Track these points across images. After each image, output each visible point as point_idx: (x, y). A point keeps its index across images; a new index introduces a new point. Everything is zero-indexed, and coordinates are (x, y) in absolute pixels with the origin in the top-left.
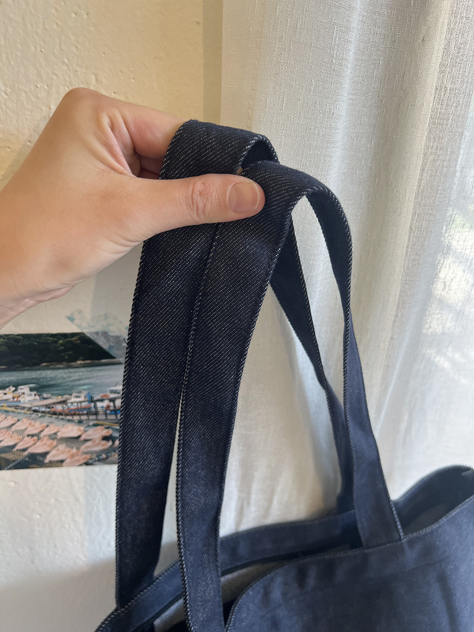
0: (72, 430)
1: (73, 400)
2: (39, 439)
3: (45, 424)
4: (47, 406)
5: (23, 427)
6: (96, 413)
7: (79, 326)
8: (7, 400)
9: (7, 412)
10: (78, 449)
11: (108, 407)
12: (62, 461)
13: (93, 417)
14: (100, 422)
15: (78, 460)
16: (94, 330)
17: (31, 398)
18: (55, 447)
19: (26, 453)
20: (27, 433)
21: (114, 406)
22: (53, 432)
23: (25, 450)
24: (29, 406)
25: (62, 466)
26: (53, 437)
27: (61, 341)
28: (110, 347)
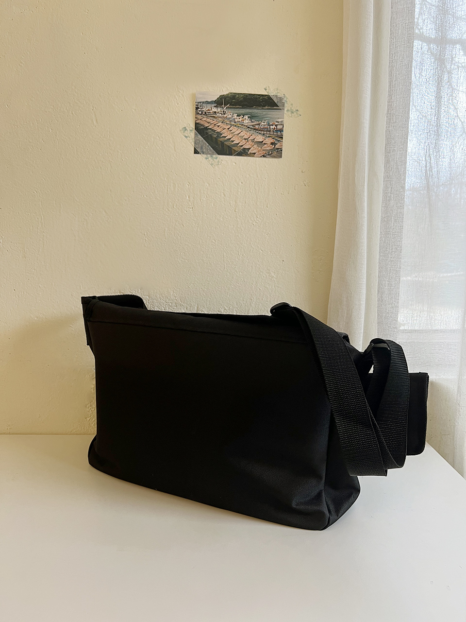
0: (260, 138)
1: (262, 124)
2: (248, 141)
3: (251, 134)
4: (253, 126)
5: (243, 135)
6: (270, 131)
7: (268, 92)
8: (239, 121)
9: (238, 127)
10: (261, 148)
11: (275, 128)
12: (255, 154)
13: (268, 133)
14: (271, 136)
15: (260, 154)
16: (272, 94)
18: (253, 146)
19: (242, 148)
20: (244, 138)
21: (277, 129)
22: (253, 138)
23: (242, 146)
24: (246, 125)
25: (254, 156)
26: (253, 140)
27: (261, 98)
28: (278, 102)
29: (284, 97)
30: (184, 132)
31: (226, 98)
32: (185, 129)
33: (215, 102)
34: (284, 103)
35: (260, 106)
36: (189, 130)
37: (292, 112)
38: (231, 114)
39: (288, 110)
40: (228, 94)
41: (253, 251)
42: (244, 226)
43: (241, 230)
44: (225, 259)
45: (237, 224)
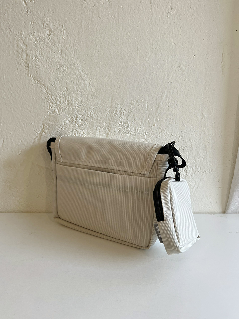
41: (166, 45)
42: (159, 19)
43: (156, 22)
44: (139, 52)
45: (152, 17)
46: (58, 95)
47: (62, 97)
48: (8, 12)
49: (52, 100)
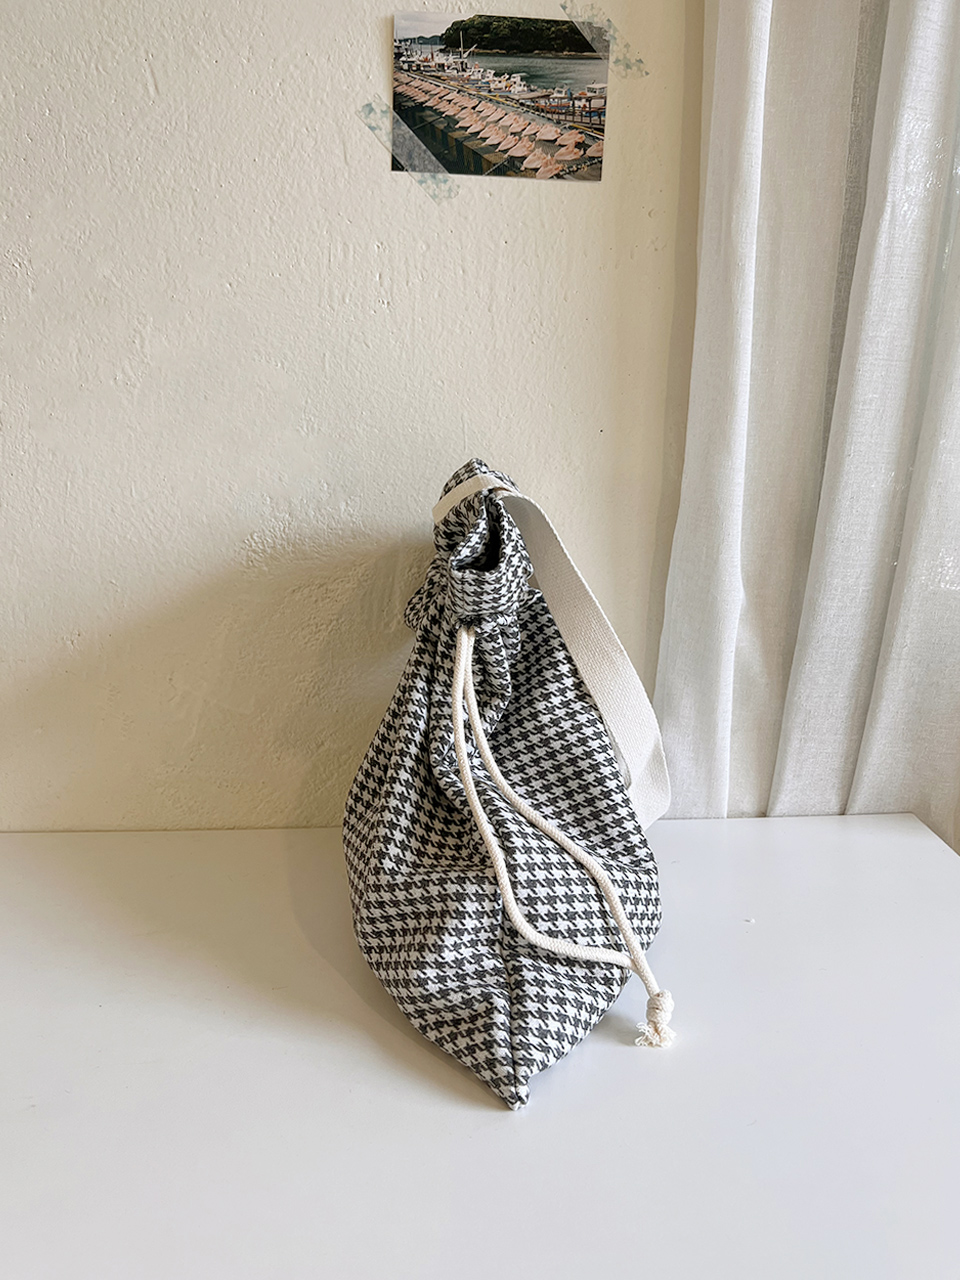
0: (548, 131)
1: (555, 95)
2: (520, 139)
3: (527, 122)
4: (532, 99)
5: (509, 123)
6: (573, 114)
7: (569, 15)
8: (500, 89)
9: (498, 102)
10: (552, 156)
11: (585, 106)
12: (536, 170)
13: (570, 118)
14: (576, 125)
15: (551, 170)
16: (580, 20)
17: (521, 89)
18: (532, 151)
19: (506, 156)
20: (511, 130)
21: (590, 108)
22: (533, 132)
23: (506, 151)
24: (517, 98)
25: (534, 177)
26: (532, 137)
27: (553, 29)
28: (593, 39)
29: (610, 27)
30: (367, 117)
31: (468, 29)
32: (369, 108)
33: (441, 39)
34: (608, 42)
35: (550, 50)
36: (378, 111)
37: (628, 66)
38: (480, 69)
39: (617, 61)
40: (472, 20)
41: (531, 408)
42: (511, 347)
43: (504, 355)
44: (466, 426)
45: (495, 341)
46: (267, 532)
47: (279, 536)
48: (141, 336)
49: (254, 544)
